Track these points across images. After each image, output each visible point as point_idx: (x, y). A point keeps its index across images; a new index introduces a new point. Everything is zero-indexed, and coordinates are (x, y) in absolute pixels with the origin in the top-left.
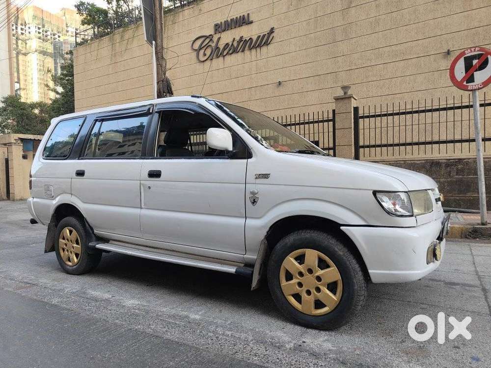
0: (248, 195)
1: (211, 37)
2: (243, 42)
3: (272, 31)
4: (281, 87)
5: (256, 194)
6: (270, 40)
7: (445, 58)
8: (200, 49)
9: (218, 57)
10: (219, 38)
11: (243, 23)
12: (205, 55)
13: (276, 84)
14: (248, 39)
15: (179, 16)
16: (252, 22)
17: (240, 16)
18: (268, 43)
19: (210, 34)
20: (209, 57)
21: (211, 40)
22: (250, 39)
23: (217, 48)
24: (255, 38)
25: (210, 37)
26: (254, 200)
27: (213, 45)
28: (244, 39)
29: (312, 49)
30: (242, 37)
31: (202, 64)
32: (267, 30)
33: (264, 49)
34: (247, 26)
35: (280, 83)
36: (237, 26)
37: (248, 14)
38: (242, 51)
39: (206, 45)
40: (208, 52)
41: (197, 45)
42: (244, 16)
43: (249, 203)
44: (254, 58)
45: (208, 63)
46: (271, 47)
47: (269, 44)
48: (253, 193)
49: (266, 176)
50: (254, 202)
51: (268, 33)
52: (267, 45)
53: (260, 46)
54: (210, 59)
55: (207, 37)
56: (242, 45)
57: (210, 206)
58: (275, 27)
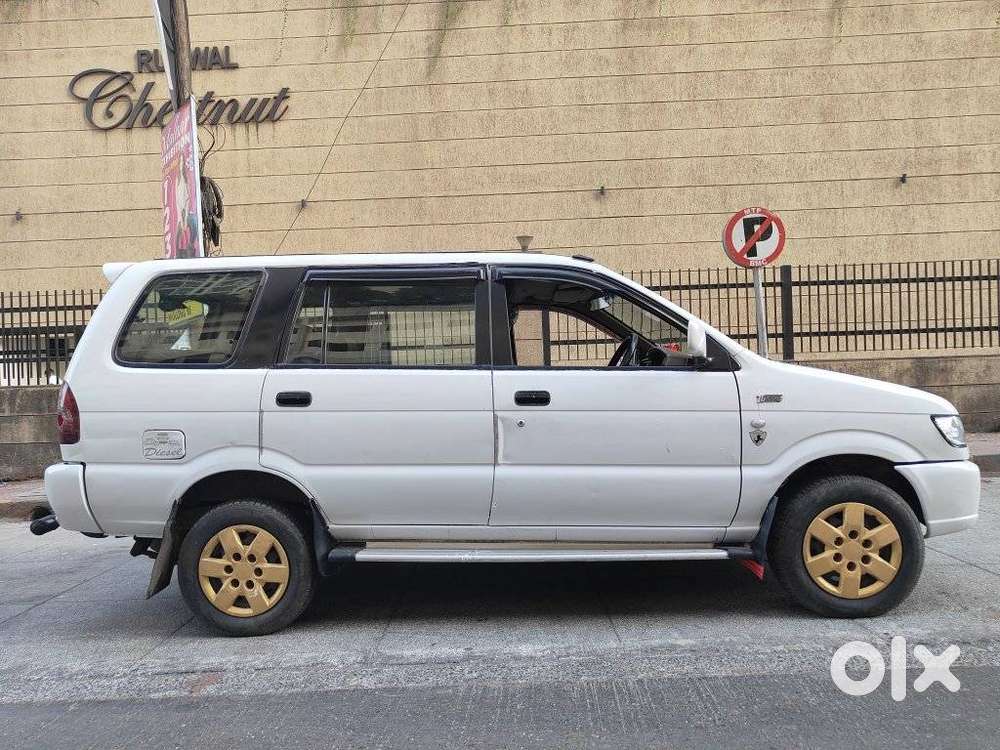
0: (747, 429)
1: (128, 77)
2: (213, 104)
3: (284, 94)
4: (305, 213)
5: (762, 426)
6: (278, 113)
7: (597, 200)
8: (96, 97)
9: (146, 125)
10: (150, 86)
11: (214, 64)
12: (109, 115)
13: (296, 204)
14: (226, 100)
15: (28, 8)
16: (235, 67)
17: (207, 48)
18: (276, 117)
19: (125, 70)
20: (120, 123)
21: (128, 84)
22: (232, 101)
23: (144, 105)
24: (243, 102)
25: (126, 78)
26: (759, 437)
27: (135, 97)
28: (217, 101)
29: (371, 147)
30: (210, 94)
31: (101, 136)
32: (271, 90)
33: (266, 129)
34: (222, 71)
35: (303, 204)
36: (198, 67)
37: (227, 48)
38: (212, 124)
39: (114, 92)
40: (120, 110)
41: (87, 88)
42: (215, 48)
43: (748, 440)
44: (241, 143)
45: (118, 136)
46: (281, 126)
47: (278, 119)
48: (756, 426)
49: (776, 399)
50: (758, 440)
51: (275, 98)
52: (274, 121)
53: (256, 120)
54: (124, 125)
55: (116, 76)
56: (212, 111)
57: (669, 451)
58: (292, 89)
